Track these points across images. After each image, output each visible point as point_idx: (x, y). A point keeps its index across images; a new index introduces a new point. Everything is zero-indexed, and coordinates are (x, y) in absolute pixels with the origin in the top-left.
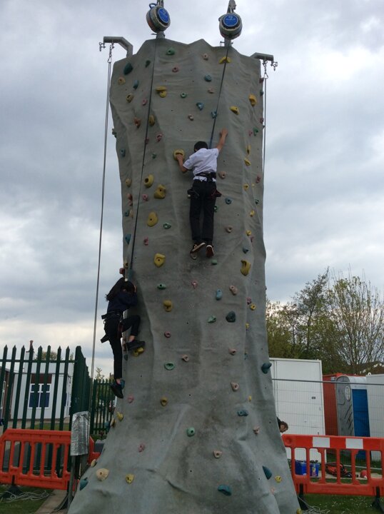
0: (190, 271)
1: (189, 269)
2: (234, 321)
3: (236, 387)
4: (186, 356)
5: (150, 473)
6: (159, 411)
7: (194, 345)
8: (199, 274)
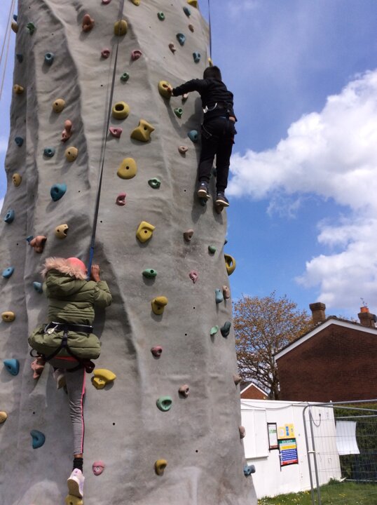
0: (184, 257)
1: (182, 253)
2: (227, 336)
4: (186, 387)
6: (151, 484)
7: (196, 369)
8: (195, 262)
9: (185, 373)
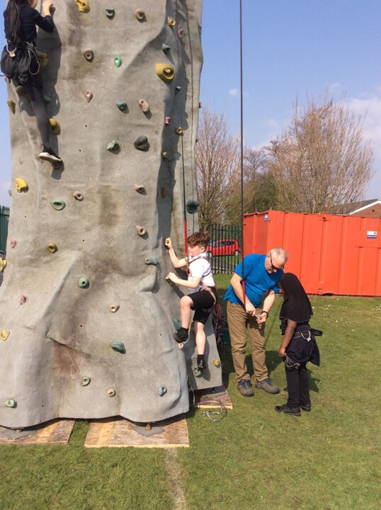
0: (83, 78)
1: (82, 73)
2: (146, 149)
3: (141, 231)
4: (78, 192)
5: (26, 330)
6: (48, 258)
7: (90, 179)
8: (95, 81)
9: (80, 183)
